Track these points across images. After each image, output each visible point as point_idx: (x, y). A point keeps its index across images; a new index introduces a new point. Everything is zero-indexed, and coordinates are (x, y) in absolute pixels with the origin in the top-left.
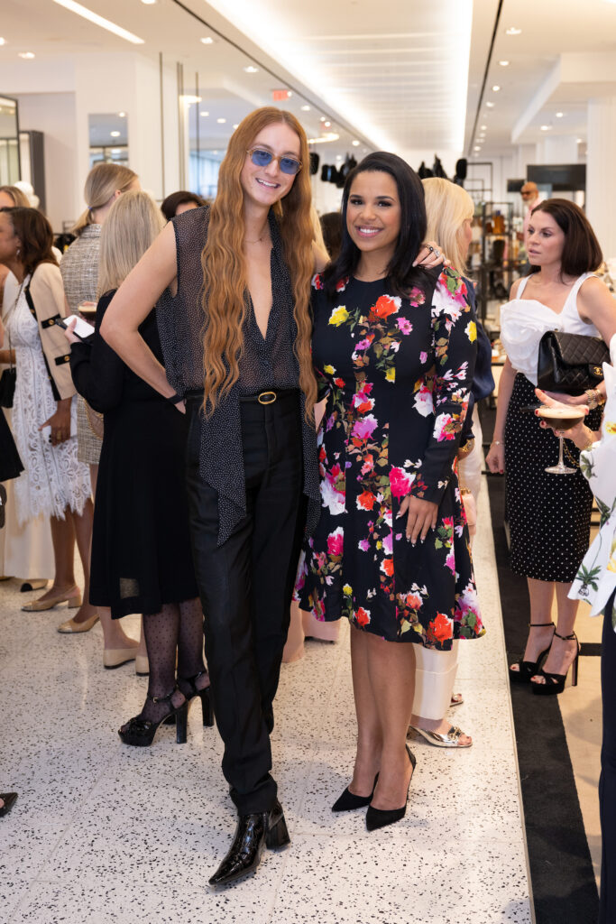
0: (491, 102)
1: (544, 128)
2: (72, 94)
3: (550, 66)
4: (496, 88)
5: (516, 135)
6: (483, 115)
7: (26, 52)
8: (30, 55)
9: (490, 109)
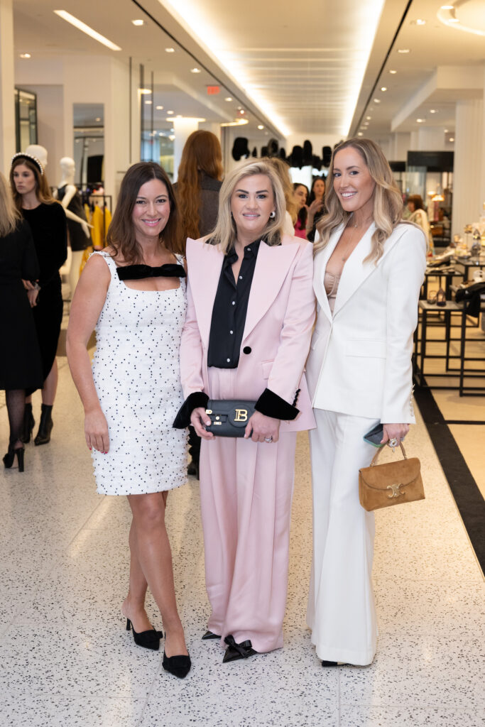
0: (378, 99)
1: (419, 121)
2: (60, 86)
3: (427, 76)
4: (384, 89)
5: (395, 124)
6: (370, 108)
7: (24, 54)
8: (27, 56)
9: (377, 104)
